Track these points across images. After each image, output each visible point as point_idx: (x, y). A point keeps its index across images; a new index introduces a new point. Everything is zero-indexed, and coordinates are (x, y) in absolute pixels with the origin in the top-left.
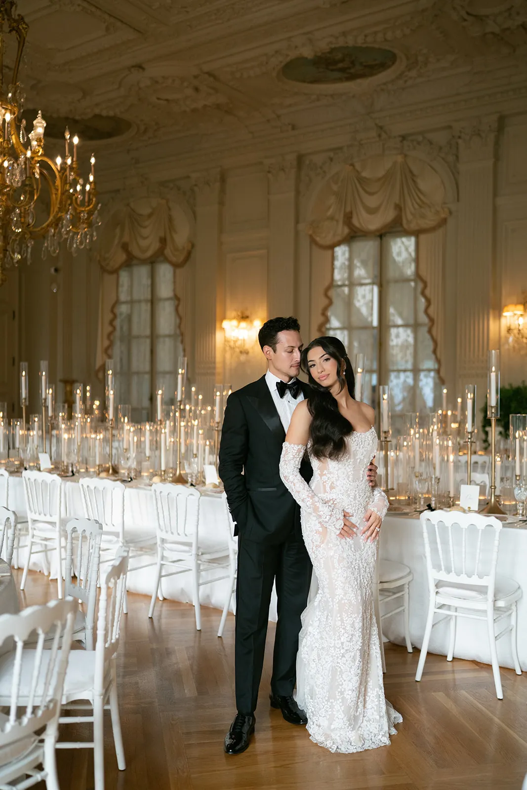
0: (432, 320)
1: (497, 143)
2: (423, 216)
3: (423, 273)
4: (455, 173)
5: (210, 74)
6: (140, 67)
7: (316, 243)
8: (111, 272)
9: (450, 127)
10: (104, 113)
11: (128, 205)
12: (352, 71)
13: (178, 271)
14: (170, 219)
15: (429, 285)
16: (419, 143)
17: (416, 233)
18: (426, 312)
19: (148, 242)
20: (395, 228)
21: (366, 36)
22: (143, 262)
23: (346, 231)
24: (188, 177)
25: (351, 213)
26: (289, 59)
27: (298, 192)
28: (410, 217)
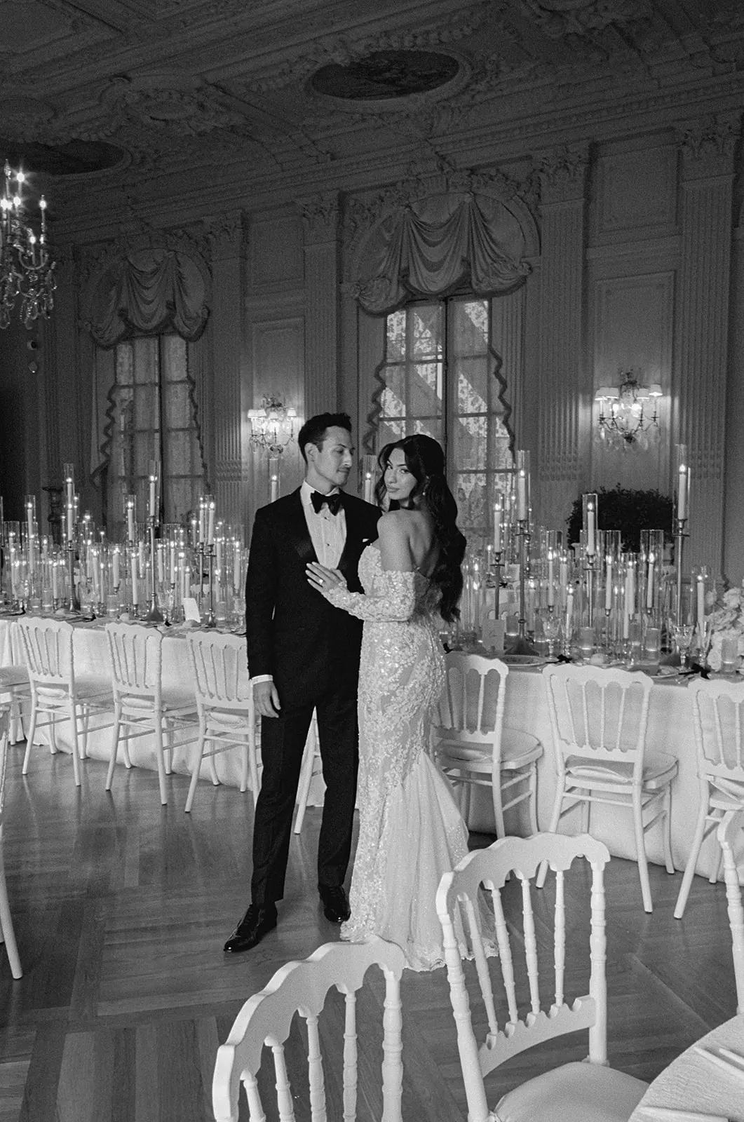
0: (508, 407)
1: (588, 179)
2: (496, 274)
3: (497, 347)
4: (536, 217)
5: (217, 86)
6: (124, 76)
7: (364, 310)
8: (107, 348)
9: (529, 157)
10: (85, 137)
11: (126, 258)
12: (404, 82)
13: (191, 345)
14: (180, 277)
15: (504, 362)
16: (491, 178)
17: (489, 296)
18: (501, 397)
19: (152, 309)
20: (462, 290)
21: (415, 37)
22: (147, 334)
23: (402, 292)
24: (202, 222)
25: (407, 269)
26: (317, 67)
27: (340, 242)
28: (481, 275)
